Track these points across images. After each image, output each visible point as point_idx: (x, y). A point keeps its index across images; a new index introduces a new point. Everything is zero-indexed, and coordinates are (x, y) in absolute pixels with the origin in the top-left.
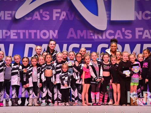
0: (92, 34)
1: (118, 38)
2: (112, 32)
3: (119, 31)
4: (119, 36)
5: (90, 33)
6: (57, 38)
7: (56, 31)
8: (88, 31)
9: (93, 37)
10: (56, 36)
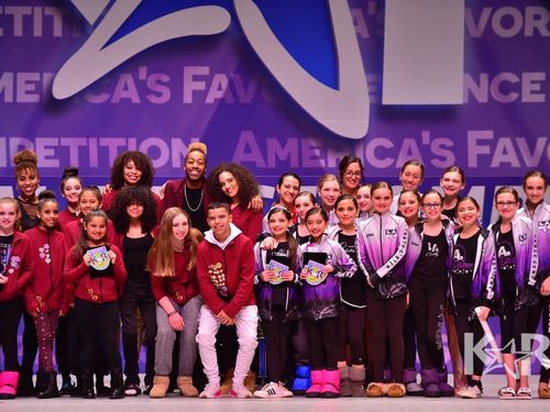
0: (317, 152)
2: (388, 144)
5: (312, 148)
9: (322, 162)
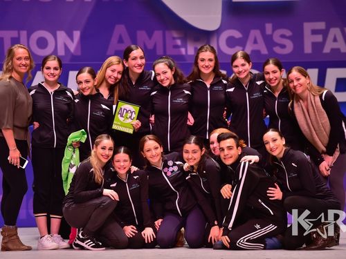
0: (179, 42)
1: (253, 51)
2: (237, 34)
3: (255, 33)
4: (256, 47)
5: (174, 38)
6: (79, 53)
7: (77, 34)
8: (167, 32)
9: (183, 50)
10: (76, 49)
